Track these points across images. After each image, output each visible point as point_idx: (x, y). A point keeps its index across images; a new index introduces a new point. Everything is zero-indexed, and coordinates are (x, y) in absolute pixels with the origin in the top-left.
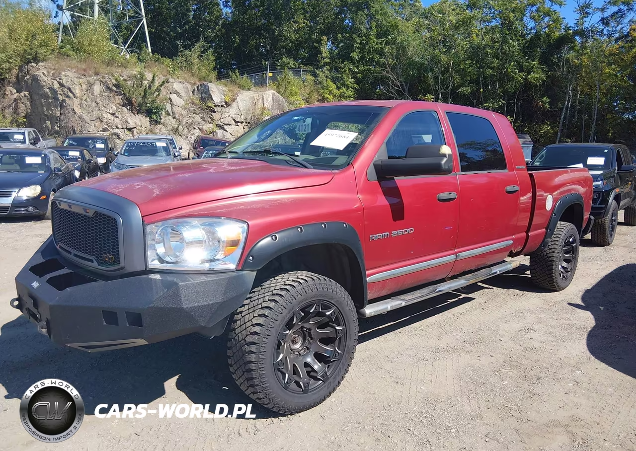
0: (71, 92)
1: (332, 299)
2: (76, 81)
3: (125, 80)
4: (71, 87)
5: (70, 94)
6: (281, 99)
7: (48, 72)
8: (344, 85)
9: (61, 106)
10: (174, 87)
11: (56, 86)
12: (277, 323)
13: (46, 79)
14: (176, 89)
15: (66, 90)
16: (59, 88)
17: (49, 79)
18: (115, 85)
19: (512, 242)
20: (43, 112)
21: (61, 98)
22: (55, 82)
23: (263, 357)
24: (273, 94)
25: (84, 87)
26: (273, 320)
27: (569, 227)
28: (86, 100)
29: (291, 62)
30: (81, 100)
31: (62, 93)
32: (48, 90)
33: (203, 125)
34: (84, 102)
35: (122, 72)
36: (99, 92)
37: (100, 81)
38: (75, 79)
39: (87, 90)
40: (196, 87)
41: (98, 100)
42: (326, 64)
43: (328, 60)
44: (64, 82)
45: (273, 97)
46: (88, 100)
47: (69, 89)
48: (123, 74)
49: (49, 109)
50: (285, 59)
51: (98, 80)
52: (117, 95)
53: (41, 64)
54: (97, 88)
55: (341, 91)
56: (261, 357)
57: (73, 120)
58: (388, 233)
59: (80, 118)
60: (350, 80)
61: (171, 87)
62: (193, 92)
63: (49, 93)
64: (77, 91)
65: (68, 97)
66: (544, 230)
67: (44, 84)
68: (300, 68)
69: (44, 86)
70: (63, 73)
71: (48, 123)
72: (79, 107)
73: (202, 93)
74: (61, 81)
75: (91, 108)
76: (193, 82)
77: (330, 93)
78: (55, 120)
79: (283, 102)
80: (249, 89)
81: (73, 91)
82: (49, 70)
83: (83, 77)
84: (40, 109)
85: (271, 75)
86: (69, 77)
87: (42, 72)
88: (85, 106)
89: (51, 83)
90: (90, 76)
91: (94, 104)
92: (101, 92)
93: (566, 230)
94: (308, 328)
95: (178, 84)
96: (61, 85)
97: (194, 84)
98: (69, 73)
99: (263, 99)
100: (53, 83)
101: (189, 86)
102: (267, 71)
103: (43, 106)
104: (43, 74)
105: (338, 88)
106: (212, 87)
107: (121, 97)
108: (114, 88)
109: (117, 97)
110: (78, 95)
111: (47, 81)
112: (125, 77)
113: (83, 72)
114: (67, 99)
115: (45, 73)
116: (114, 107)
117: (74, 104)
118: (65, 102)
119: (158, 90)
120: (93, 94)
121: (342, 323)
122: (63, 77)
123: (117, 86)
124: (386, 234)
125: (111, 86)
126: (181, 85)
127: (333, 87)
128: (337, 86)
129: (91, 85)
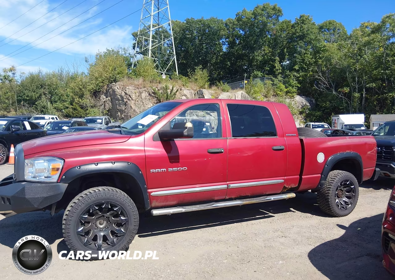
0: (130, 97)
1: (117, 201)
2: (133, 91)
3: (158, 90)
4: (130, 95)
5: (130, 98)
6: (247, 96)
7: (120, 87)
8: (290, 85)
9: (125, 105)
10: (184, 92)
11: (123, 94)
12: (79, 210)
13: (118, 91)
14: (185, 93)
15: (128, 96)
16: (124, 95)
17: (120, 91)
18: (153, 93)
19: (283, 181)
20: (117, 108)
21: (125, 100)
22: (123, 92)
23: (69, 227)
24: (242, 93)
25: (137, 94)
26: (75, 209)
27: (344, 174)
28: (138, 101)
29: (260, 74)
30: (136, 101)
31: (126, 98)
32: (119, 96)
33: (198, 113)
34: (137, 102)
35: (157, 86)
36: (144, 97)
37: (146, 91)
38: (133, 90)
39: (139, 96)
40: (196, 92)
41: (144, 101)
42: (280, 73)
43: (281, 71)
44: (127, 92)
45: (241, 95)
46: (139, 101)
47: (130, 96)
48: (158, 87)
49: (120, 106)
50: (255, 72)
51: (145, 90)
52: (154, 98)
53: (117, 83)
54: (144, 95)
55: (288, 89)
56: (68, 227)
57: (131, 111)
58: (165, 169)
59: (134, 111)
60: (294, 82)
61: (182, 92)
62: (195, 95)
63: (120, 98)
64: (134, 97)
65: (129, 100)
66: (320, 175)
67: (118, 93)
68: (264, 77)
69: (118, 94)
70: (127, 87)
71: (119, 113)
72: (134, 105)
73: (199, 95)
74: (126, 91)
75: (140, 106)
76: (195, 89)
77: (281, 90)
78: (122, 111)
79: (248, 97)
80: (228, 91)
81: (131, 96)
82: (121, 86)
83: (137, 89)
84: (115, 106)
85: (246, 82)
86: (130, 89)
87: (117, 87)
88: (137, 104)
89: (120, 93)
90: (141, 89)
91: (141, 103)
92: (146, 96)
93: (340, 176)
94: (107, 216)
95: (186, 90)
96: (126, 94)
97: (196, 90)
98: (130, 88)
99: (235, 96)
100: (122, 92)
101: (193, 92)
102: (244, 80)
103: (117, 105)
104: (117, 88)
105: (286, 88)
106: (205, 91)
107: (155, 99)
108: (153, 95)
109: (153, 99)
110: (134, 98)
111: (119, 92)
112: (159, 88)
113: (137, 87)
114: (128, 101)
115: (118, 87)
116: (152, 104)
117: (132, 103)
118: (127, 103)
119: (175, 94)
120: (141, 98)
121: (126, 216)
122: (127, 90)
123: (154, 93)
124: (163, 169)
125: (151, 93)
126: (188, 91)
127: (283, 87)
128: (286, 86)
129: (141, 93)
